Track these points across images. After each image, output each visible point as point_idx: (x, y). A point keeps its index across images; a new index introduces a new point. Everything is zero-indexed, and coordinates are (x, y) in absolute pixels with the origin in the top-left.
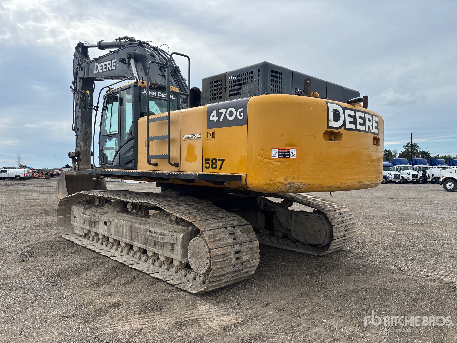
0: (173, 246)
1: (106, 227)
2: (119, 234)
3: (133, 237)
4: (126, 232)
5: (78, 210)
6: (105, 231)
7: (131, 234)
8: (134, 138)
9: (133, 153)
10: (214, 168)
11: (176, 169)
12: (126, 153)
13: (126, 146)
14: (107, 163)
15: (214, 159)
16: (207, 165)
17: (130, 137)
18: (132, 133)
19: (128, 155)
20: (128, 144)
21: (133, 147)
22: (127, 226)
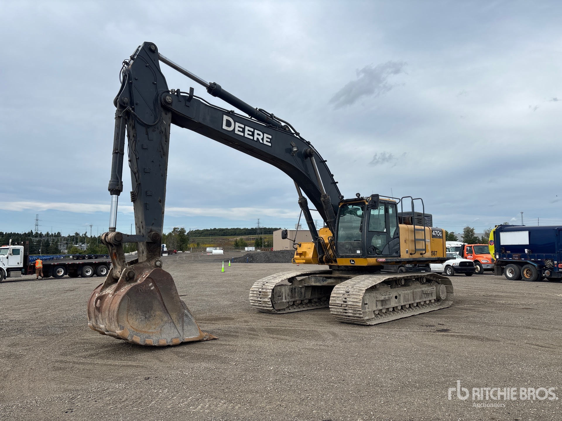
0: (432, 294)
1: (396, 300)
2: (406, 300)
3: (415, 298)
4: (411, 297)
5: (370, 296)
6: (396, 303)
7: (414, 297)
8: (399, 237)
9: (399, 247)
10: (434, 255)
11: (421, 256)
12: (394, 247)
13: (394, 242)
14: (376, 253)
15: (434, 251)
16: (432, 254)
17: (396, 236)
18: (397, 234)
19: (396, 248)
20: (394, 241)
21: (399, 243)
22: (411, 293)
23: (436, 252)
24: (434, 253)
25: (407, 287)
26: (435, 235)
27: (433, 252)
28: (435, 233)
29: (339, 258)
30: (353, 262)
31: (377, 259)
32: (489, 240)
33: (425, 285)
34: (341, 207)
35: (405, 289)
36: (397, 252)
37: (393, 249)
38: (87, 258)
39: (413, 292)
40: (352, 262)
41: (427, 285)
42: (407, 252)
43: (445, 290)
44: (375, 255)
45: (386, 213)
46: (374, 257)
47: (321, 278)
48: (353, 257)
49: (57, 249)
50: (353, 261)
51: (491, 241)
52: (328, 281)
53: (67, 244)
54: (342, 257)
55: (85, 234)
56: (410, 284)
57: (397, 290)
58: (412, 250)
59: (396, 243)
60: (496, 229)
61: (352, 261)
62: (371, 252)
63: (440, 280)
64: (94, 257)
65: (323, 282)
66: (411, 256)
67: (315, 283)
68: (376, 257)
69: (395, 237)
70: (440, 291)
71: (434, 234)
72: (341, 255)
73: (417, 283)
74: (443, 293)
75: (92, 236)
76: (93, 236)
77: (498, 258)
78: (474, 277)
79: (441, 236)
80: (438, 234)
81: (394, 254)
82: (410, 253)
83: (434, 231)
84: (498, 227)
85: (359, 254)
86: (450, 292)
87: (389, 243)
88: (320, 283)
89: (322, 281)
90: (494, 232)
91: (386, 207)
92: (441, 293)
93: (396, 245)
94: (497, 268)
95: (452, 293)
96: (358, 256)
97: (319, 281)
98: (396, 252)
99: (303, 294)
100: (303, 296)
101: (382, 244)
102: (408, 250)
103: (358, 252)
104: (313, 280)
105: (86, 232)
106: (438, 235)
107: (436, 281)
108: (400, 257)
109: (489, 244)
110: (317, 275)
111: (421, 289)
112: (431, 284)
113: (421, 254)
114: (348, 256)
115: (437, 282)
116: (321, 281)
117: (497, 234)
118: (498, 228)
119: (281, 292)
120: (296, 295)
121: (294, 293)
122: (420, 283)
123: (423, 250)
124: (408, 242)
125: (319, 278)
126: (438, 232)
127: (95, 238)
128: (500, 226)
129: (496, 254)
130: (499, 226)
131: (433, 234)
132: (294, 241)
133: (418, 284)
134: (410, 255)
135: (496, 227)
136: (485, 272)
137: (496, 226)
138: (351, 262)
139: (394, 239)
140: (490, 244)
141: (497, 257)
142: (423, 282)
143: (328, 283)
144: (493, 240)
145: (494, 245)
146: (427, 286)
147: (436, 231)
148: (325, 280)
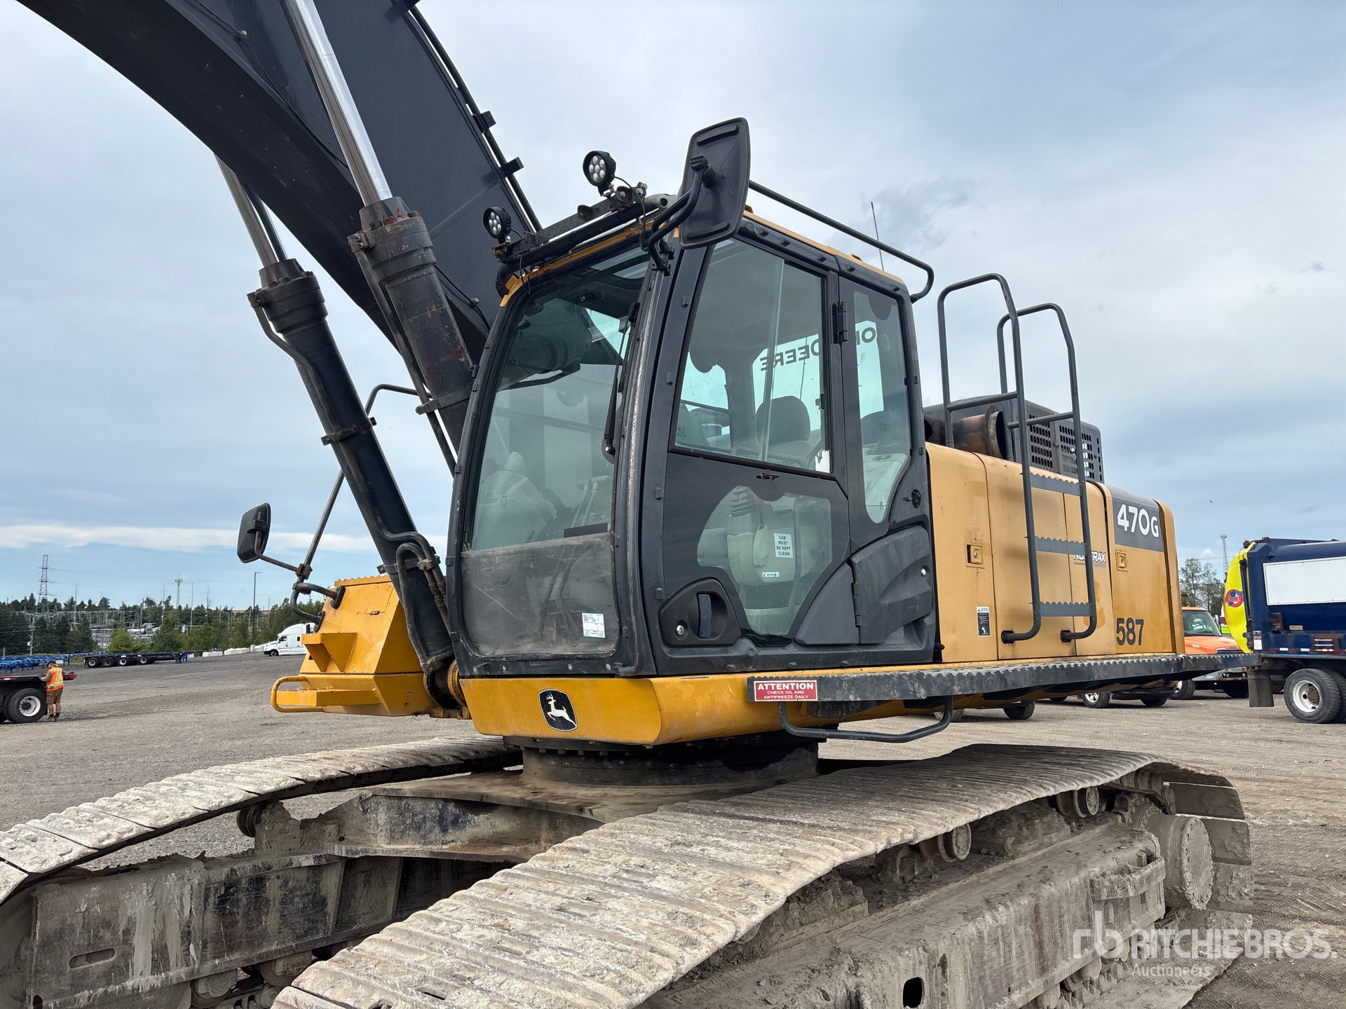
3: (1049, 949)
4: (1021, 954)
7: (1041, 945)
8: (925, 523)
9: (929, 588)
10: (1131, 642)
11: (1065, 649)
12: (893, 584)
13: (892, 551)
14: (747, 633)
15: (1130, 620)
16: (1121, 635)
17: (907, 512)
18: (916, 498)
19: (909, 591)
20: (896, 543)
21: (930, 562)
22: (1019, 920)
23: (1140, 622)
24: (1131, 631)
25: (991, 871)
26: (1129, 528)
27: (1124, 625)
28: (1130, 516)
29: (472, 677)
30: (563, 713)
31: (750, 681)
32: (1226, 591)
33: (1098, 830)
34: (509, 302)
35: (976, 898)
36: (915, 626)
37: (888, 600)
38: (123, 662)
39: (1036, 909)
40: (556, 713)
41: (1104, 827)
42: (984, 623)
43: (1207, 850)
44: (733, 653)
45: (834, 347)
46: (720, 668)
47: (433, 809)
48: (557, 667)
49: (87, 639)
50: (562, 701)
51: (1233, 593)
52: (477, 825)
53: (115, 626)
54: (492, 670)
55: (167, 602)
56: (1010, 841)
57: (925, 906)
58: (1015, 615)
59: (907, 561)
60: (1248, 554)
61: (558, 707)
62: (695, 626)
63: (1167, 784)
64: (144, 660)
65: (444, 830)
66: (1005, 649)
67: (392, 839)
68: (744, 664)
69: (899, 518)
70: (1185, 861)
71: (1124, 523)
72: (487, 651)
73: (1049, 829)
74: (1196, 873)
75: (180, 607)
76: (183, 607)
77: (1260, 648)
78: (1174, 712)
79: (1156, 535)
80: (1145, 527)
81: (899, 642)
82: (1004, 633)
83: (1123, 507)
84: (1254, 547)
85: (598, 641)
86: (1230, 856)
87: (856, 559)
88: (424, 837)
89: (437, 829)
90: (1243, 563)
91: (832, 301)
92: (1188, 876)
93: (908, 573)
94: (1258, 681)
95: (1241, 863)
96: (590, 667)
97: (418, 828)
98: (907, 627)
99: (331, 907)
100: (331, 920)
101: (798, 567)
102: (984, 609)
103: (594, 625)
104: (382, 817)
105: (170, 597)
106: (1145, 532)
107: (1146, 796)
108: (937, 659)
109: (1227, 604)
110: (407, 787)
111: (1083, 874)
112: (1127, 815)
113: (1067, 637)
114: (526, 660)
115: (1154, 799)
116: (428, 825)
117: (1253, 567)
118: (1256, 550)
119: (107, 924)
120: (271, 921)
121: (247, 914)
122: (1069, 823)
123: (1074, 610)
124: (987, 559)
125: (418, 806)
126: (1143, 512)
127: (188, 610)
128: (1261, 542)
129: (1252, 636)
130: (1257, 542)
131: (1120, 522)
132: (303, 572)
133: (1058, 830)
134: (1006, 641)
135: (1246, 547)
136: (1197, 693)
137: (1246, 545)
138: (547, 708)
139: (891, 532)
140: (1231, 604)
141: (1258, 644)
142: (1085, 810)
143: (475, 842)
144: (1241, 589)
145: (1243, 605)
146: (1104, 834)
147: (1133, 510)
148: (455, 823)
